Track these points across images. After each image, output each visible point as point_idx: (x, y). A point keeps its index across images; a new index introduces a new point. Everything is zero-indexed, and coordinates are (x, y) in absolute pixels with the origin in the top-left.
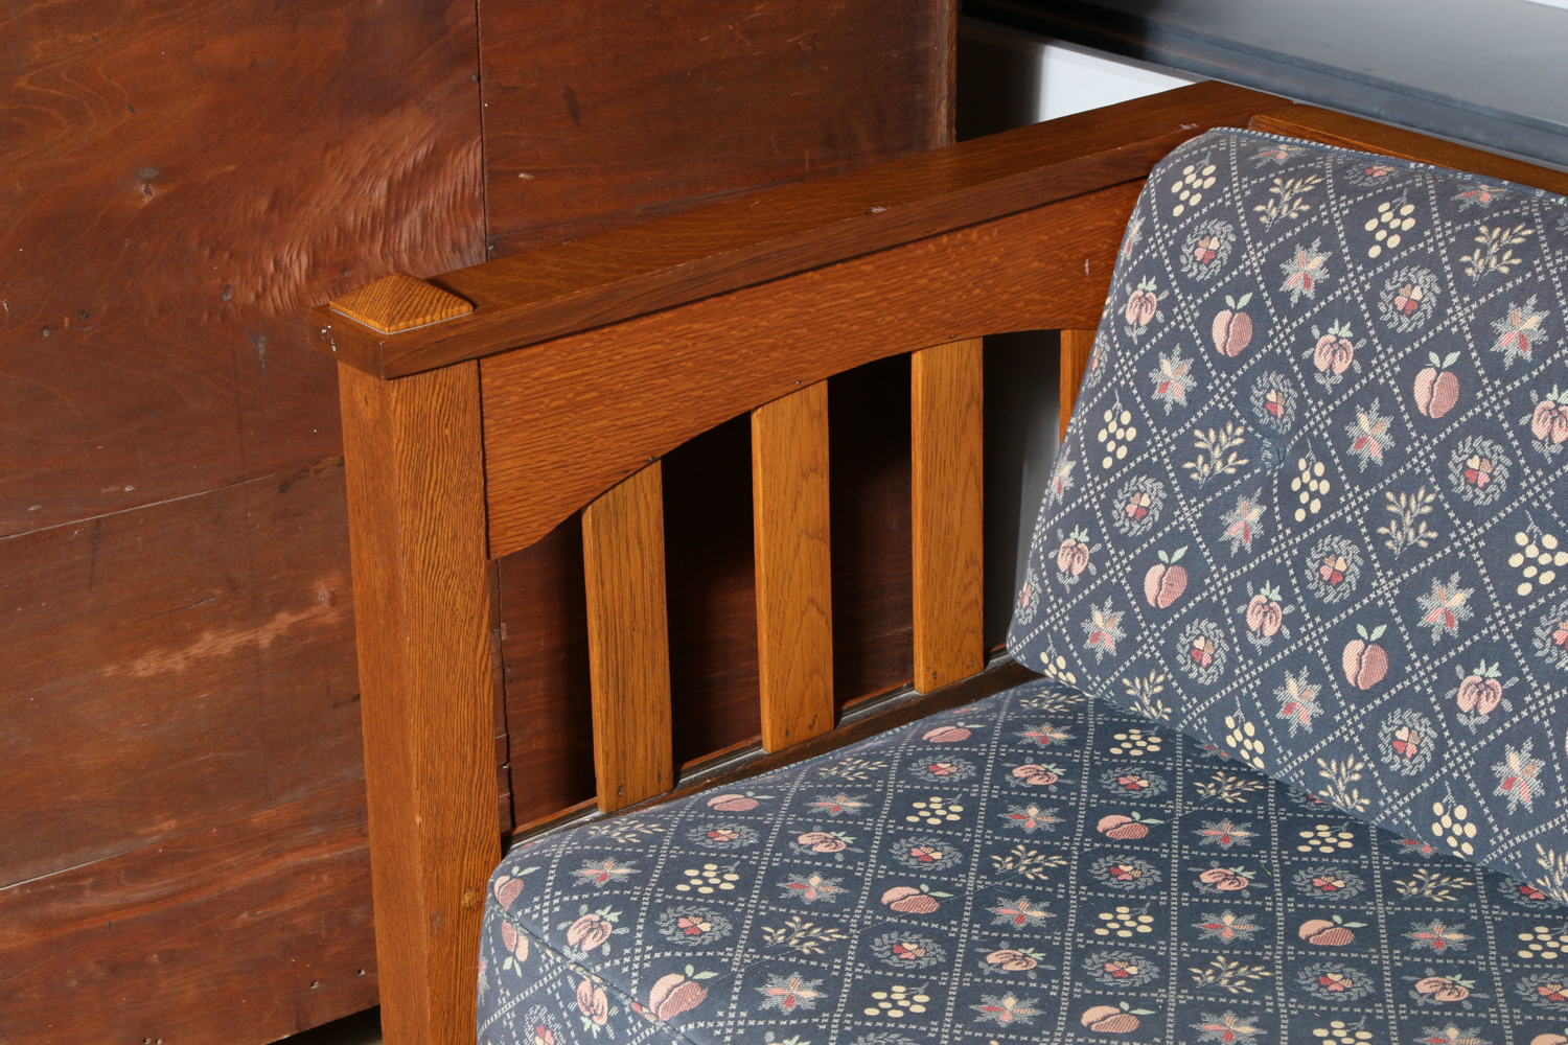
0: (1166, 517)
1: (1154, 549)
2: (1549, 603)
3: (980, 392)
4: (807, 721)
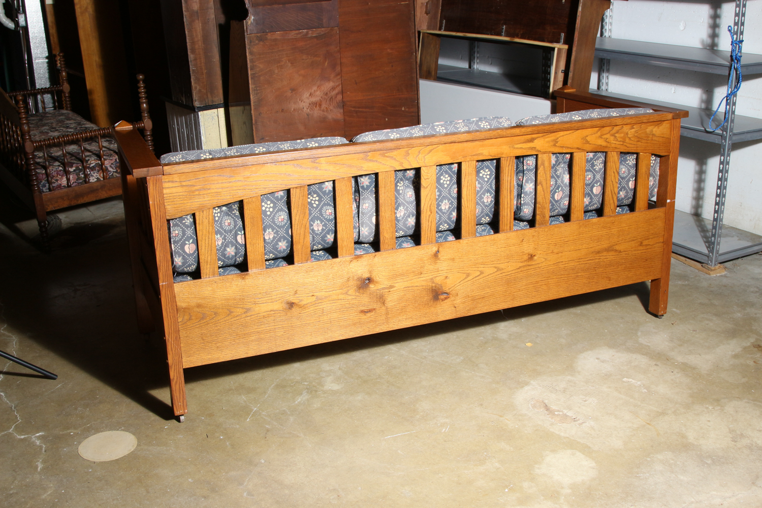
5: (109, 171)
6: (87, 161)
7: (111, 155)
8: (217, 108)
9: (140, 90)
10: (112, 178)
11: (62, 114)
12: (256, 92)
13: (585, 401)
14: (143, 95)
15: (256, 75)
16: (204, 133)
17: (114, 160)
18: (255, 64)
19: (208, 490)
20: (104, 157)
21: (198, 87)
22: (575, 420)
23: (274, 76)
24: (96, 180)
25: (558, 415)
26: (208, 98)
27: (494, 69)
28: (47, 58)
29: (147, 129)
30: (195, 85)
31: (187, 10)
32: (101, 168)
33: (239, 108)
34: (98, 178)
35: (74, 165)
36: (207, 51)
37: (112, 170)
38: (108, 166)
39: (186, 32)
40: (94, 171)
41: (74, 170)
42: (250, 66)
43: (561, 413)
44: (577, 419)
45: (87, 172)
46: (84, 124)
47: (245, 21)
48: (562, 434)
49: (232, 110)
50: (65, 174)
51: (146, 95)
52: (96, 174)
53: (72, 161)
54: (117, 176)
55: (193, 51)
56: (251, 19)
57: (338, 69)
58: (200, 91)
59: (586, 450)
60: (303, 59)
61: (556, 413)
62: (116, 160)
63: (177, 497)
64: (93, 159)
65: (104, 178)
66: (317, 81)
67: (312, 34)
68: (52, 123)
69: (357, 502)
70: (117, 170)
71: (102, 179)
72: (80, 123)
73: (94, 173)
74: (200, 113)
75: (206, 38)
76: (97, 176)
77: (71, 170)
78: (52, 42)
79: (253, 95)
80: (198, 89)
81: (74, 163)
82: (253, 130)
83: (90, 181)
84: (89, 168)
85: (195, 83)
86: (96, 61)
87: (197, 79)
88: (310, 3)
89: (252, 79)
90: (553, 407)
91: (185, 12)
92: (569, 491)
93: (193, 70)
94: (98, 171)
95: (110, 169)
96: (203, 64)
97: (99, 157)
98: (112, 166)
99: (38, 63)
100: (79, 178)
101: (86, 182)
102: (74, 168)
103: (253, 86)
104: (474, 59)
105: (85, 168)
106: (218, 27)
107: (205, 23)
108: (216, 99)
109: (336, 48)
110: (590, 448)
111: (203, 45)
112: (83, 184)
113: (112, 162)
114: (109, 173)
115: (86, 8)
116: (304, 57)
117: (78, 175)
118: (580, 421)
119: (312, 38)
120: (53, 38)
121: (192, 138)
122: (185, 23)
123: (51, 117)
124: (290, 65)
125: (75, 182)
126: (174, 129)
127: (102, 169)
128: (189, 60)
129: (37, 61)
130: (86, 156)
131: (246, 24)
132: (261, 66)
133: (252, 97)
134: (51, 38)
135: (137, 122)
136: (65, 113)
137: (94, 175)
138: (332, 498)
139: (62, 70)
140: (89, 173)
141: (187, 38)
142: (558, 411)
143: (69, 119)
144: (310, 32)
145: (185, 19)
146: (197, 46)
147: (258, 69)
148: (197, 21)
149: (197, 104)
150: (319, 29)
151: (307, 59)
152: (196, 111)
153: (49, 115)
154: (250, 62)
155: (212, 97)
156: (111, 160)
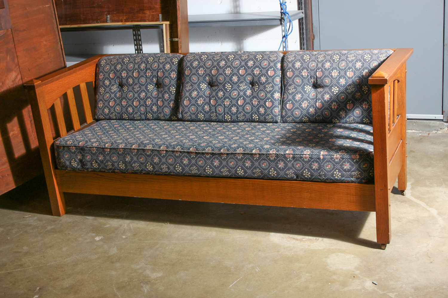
0: (110, 97)
1: (110, 100)
2: (153, 91)
3: (86, 89)
4: (78, 127)
22: (317, 239)
57: (16, 61)
66: (5, 72)
90: (298, 238)
109: (12, 45)
118: (320, 239)
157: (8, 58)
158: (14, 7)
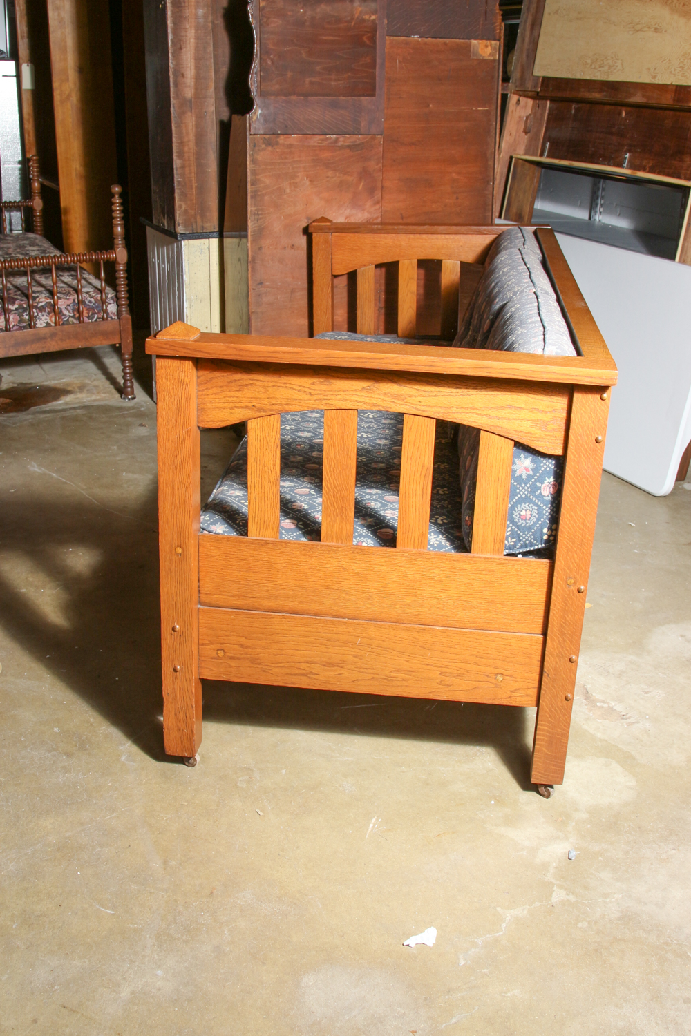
5: (64, 315)
6: (34, 298)
7: (69, 293)
8: (209, 238)
9: (113, 207)
10: (67, 324)
11: (28, 239)
12: (256, 217)
13: (647, 693)
14: (118, 214)
15: (259, 193)
16: (187, 270)
17: (72, 301)
18: (258, 177)
19: (76, 746)
20: (58, 295)
21: (184, 206)
22: (623, 717)
23: (285, 196)
24: (45, 325)
25: (600, 707)
26: (196, 222)
27: (622, 223)
28: (20, 162)
29: (120, 262)
30: (180, 203)
31: (177, 97)
32: (53, 309)
33: (235, 241)
34: (47, 323)
35: (17, 302)
36: (200, 156)
37: (67, 313)
38: (63, 307)
39: (173, 128)
40: (43, 313)
41: (16, 309)
42: (251, 180)
43: (606, 705)
44: (628, 716)
45: (34, 313)
46: (49, 253)
47: (248, 115)
48: (599, 735)
49: (227, 241)
50: (3, 313)
51: (122, 215)
52: (45, 317)
53: (16, 297)
54: (73, 323)
55: (181, 156)
56: (257, 113)
57: (378, 195)
58: (186, 211)
59: (628, 761)
60: (328, 177)
61: (598, 704)
62: (74, 300)
63: (32, 749)
64: (43, 296)
65: (55, 323)
66: (346, 210)
67: (344, 141)
68: (9, 248)
69: (274, 789)
70: (75, 315)
71: (53, 325)
72: (46, 250)
73: (43, 315)
74: (184, 243)
75: (200, 138)
76: (46, 319)
77: (12, 308)
78: (26, 141)
79: (252, 221)
80: (183, 208)
81: (17, 299)
82: (248, 270)
83: (37, 326)
84: (36, 307)
85: (180, 200)
86: (76, 169)
87: (184, 195)
88: (344, 98)
89: (252, 197)
90: (597, 696)
91: (174, 99)
92: (585, 816)
93: (179, 182)
94: (49, 313)
95: (65, 312)
96: (193, 175)
97: (51, 293)
98: (69, 308)
99: (7, 169)
100: (21, 321)
101: (30, 326)
102: (16, 306)
103: (253, 209)
104: (596, 206)
105: (30, 307)
106: (218, 125)
107: (200, 117)
108: (207, 225)
109: (377, 165)
110: (634, 759)
111: (195, 148)
112: (27, 329)
113: (69, 302)
114: (63, 317)
115: (69, 97)
116: (330, 173)
117: (21, 315)
118: (632, 720)
119: (342, 147)
120: (29, 135)
121: (174, 277)
122: (172, 115)
123: (12, 240)
124: (308, 183)
125: (17, 325)
126: (154, 263)
127: (54, 311)
128: (175, 167)
129: (6, 166)
130: (34, 292)
131: (250, 120)
132: (267, 181)
133: (250, 224)
134: (26, 136)
135: (107, 251)
136: (32, 238)
137: (43, 318)
138: (240, 779)
139: (34, 180)
140: (36, 314)
141: (174, 135)
142: (603, 702)
143: (32, 244)
144: (341, 139)
145: (172, 109)
146: (186, 149)
147: (262, 185)
148: (189, 114)
149: (180, 229)
150: (354, 136)
151: (333, 177)
152: (179, 239)
153: (9, 238)
154: (252, 174)
155: (202, 221)
156: (68, 299)
157: (361, 186)
158: (400, 98)
